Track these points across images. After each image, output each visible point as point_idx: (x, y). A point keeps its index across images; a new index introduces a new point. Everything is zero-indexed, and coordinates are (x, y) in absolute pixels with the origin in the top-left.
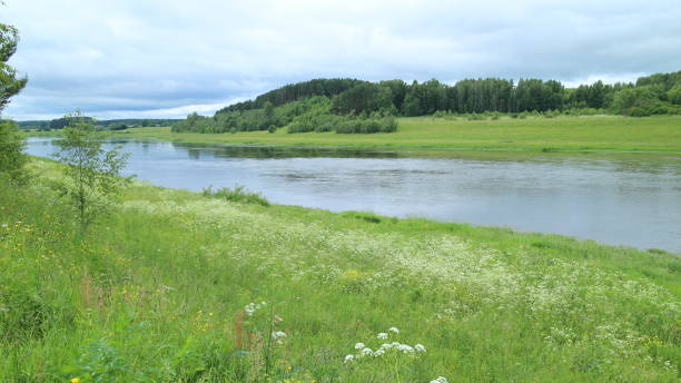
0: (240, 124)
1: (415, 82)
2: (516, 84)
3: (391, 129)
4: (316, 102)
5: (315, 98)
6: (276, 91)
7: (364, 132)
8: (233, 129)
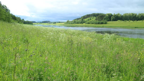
0: (76, 22)
1: (114, 14)
2: (138, 15)
3: (106, 23)
4: (93, 18)
5: (93, 17)
6: (85, 16)
7: (100, 24)
8: (75, 23)
